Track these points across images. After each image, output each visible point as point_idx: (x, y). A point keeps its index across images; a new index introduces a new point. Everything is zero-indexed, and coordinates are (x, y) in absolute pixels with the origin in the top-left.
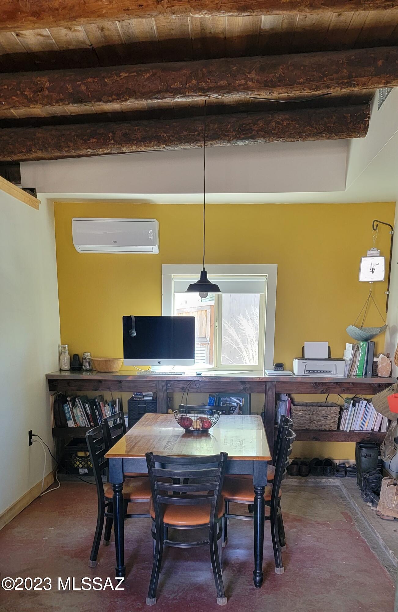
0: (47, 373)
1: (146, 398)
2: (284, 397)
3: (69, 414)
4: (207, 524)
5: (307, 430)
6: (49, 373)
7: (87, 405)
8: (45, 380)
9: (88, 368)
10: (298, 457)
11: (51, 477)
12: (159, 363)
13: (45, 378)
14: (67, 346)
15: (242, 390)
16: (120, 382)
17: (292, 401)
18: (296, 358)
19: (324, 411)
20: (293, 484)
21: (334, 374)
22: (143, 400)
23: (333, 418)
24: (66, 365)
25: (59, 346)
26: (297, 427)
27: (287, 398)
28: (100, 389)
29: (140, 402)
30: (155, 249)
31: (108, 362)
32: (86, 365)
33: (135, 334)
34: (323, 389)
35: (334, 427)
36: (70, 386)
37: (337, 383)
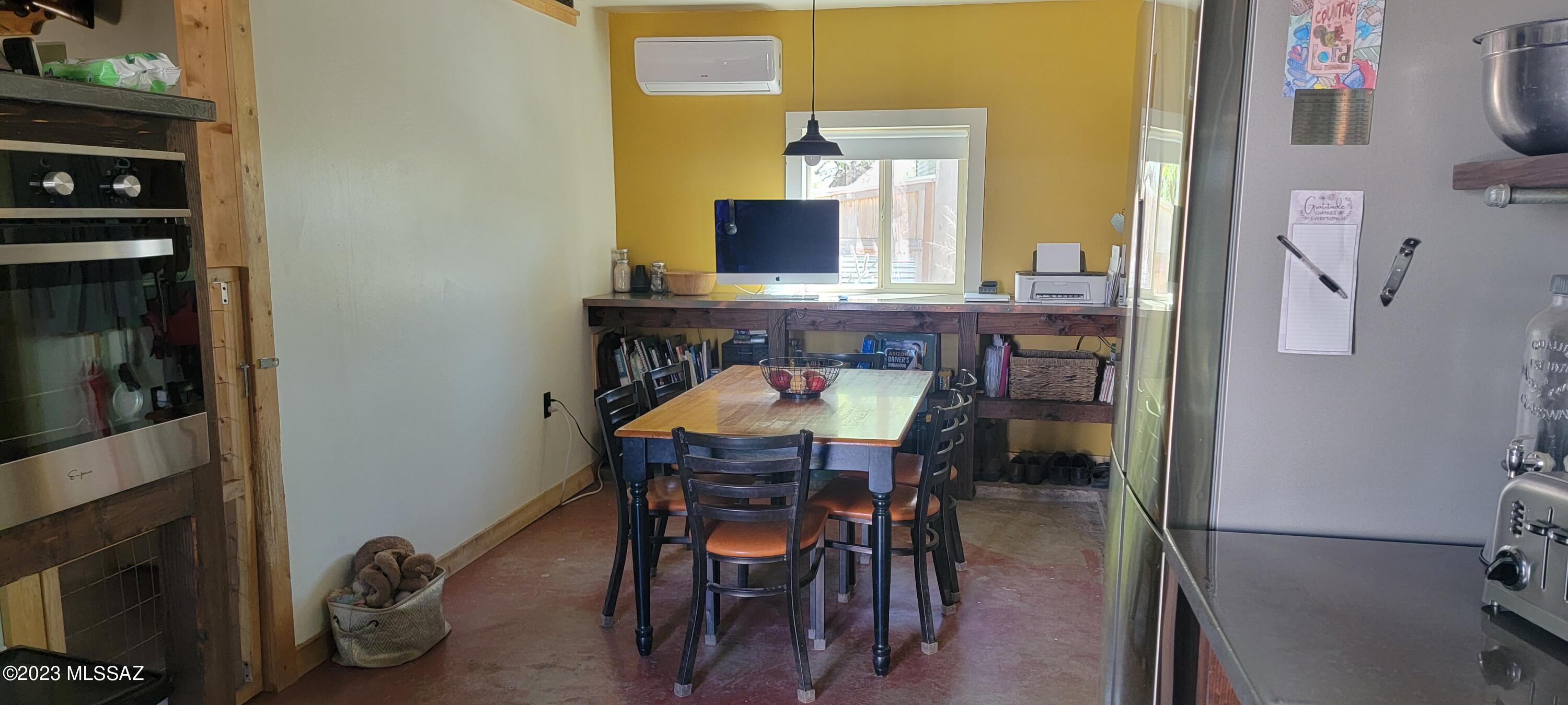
0: (587, 296)
1: (753, 341)
2: (998, 342)
3: (623, 365)
4: (781, 556)
5: (1038, 401)
6: (590, 296)
7: (653, 351)
8: (581, 308)
9: (660, 288)
10: (1027, 450)
11: (590, 472)
12: (778, 279)
13: (581, 305)
14: (625, 251)
15: (918, 327)
16: (707, 311)
17: (1014, 349)
18: (1017, 272)
19: (1068, 368)
20: (1011, 497)
21: (1086, 300)
22: (749, 344)
23: (1086, 380)
24: (623, 284)
25: (613, 252)
26: (1019, 395)
27: (1002, 343)
28: (673, 324)
29: (743, 346)
30: (773, 87)
31: (690, 278)
32: (657, 284)
33: (735, 231)
34: (1062, 327)
35: (1087, 395)
36: (623, 318)
37: (1089, 316)
